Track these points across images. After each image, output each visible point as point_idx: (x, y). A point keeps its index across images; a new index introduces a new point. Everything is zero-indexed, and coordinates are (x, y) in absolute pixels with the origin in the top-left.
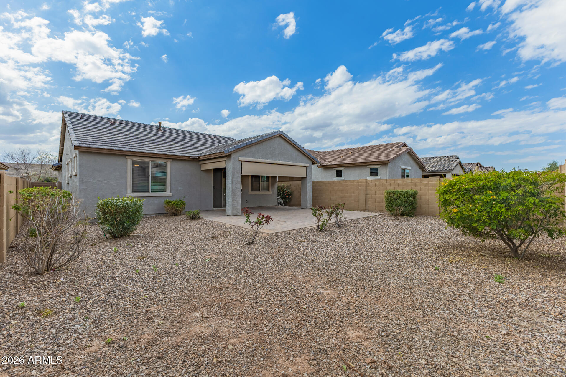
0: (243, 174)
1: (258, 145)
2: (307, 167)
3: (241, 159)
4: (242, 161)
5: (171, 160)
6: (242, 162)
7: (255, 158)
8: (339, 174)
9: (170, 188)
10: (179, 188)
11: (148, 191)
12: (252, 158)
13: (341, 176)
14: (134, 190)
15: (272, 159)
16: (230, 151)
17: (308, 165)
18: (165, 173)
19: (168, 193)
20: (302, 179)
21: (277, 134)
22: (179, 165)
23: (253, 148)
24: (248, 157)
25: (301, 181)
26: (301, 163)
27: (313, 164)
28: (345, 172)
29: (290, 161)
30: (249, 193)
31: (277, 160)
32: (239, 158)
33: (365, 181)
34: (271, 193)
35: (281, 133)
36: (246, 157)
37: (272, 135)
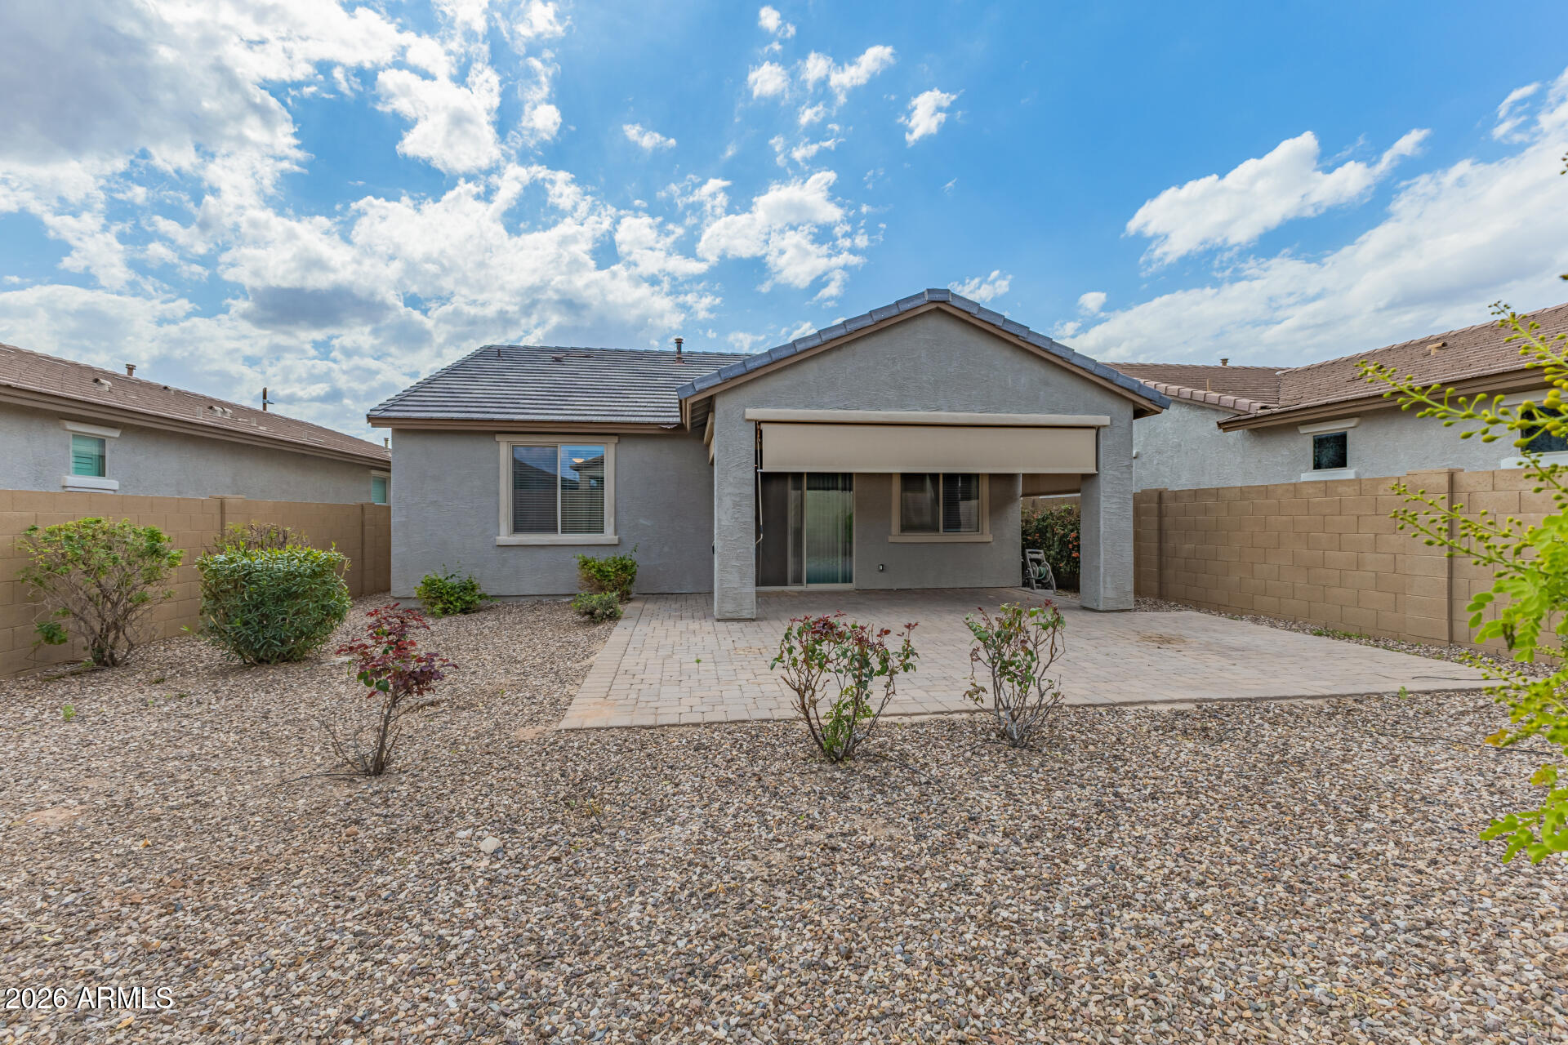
0: (765, 470)
1: (834, 355)
2: (1098, 429)
3: (753, 413)
4: (758, 423)
5: (615, 440)
6: (763, 426)
7: (822, 407)
8: (1332, 453)
9: (612, 520)
10: (642, 521)
11: (555, 530)
12: (806, 407)
13: (1341, 462)
14: (517, 528)
15: (902, 407)
16: (698, 387)
17: (1104, 420)
18: (601, 480)
19: (609, 536)
20: (1085, 481)
21: (918, 302)
22: (641, 454)
23: (811, 370)
24: (787, 406)
25: (1078, 491)
26: (1065, 411)
27: (1139, 413)
28: (1363, 443)
29: (997, 410)
30: (891, 539)
31: (925, 408)
32: (744, 414)
33: (1444, 481)
34: (989, 538)
35: (937, 297)
36: (777, 405)
37: (895, 312)
